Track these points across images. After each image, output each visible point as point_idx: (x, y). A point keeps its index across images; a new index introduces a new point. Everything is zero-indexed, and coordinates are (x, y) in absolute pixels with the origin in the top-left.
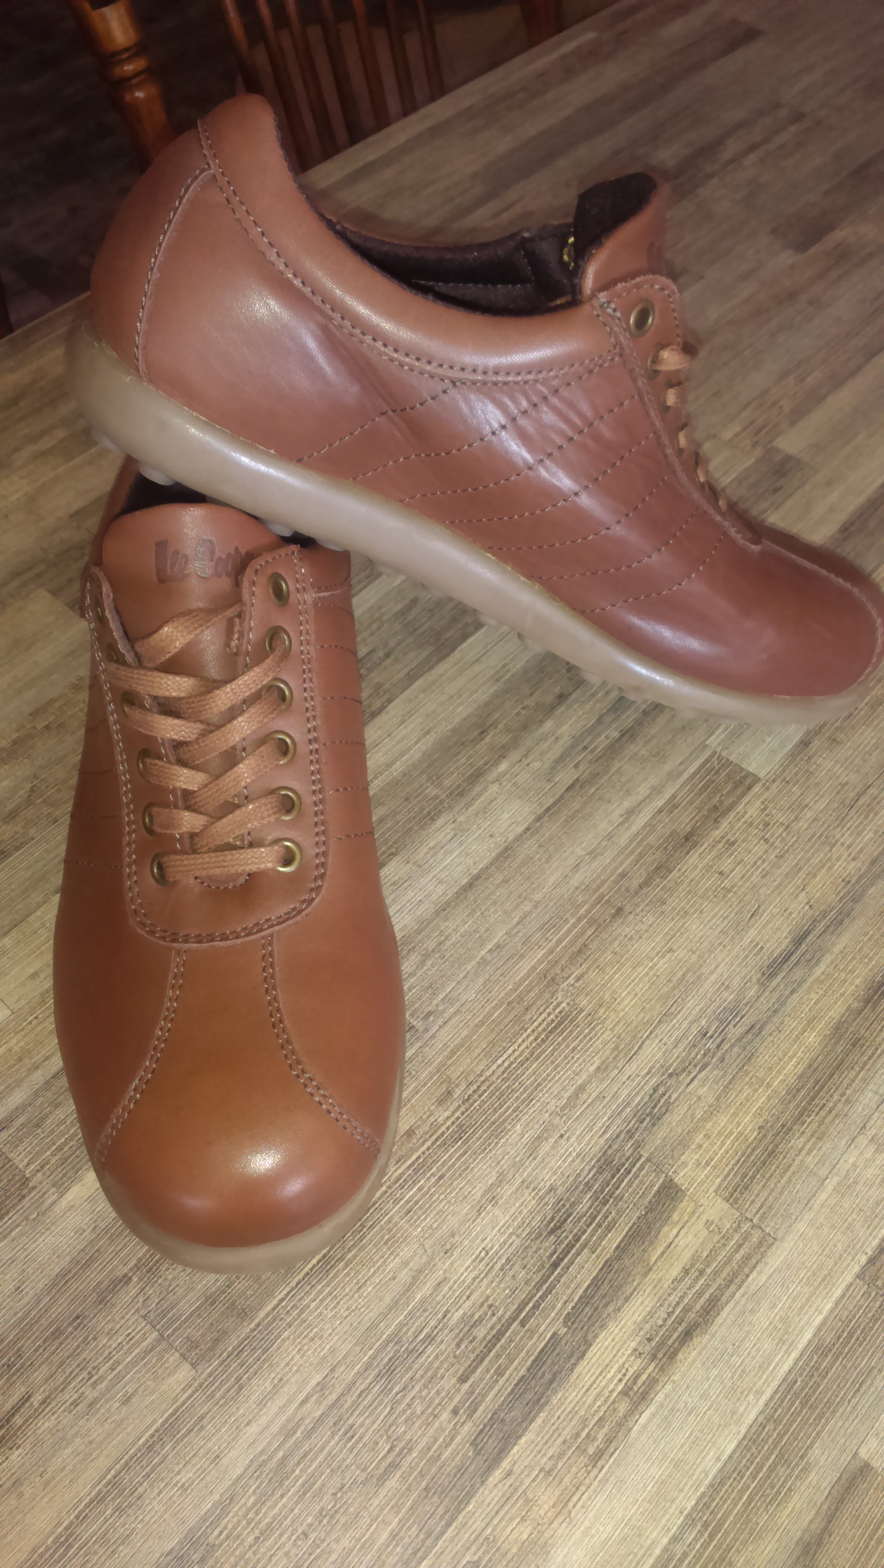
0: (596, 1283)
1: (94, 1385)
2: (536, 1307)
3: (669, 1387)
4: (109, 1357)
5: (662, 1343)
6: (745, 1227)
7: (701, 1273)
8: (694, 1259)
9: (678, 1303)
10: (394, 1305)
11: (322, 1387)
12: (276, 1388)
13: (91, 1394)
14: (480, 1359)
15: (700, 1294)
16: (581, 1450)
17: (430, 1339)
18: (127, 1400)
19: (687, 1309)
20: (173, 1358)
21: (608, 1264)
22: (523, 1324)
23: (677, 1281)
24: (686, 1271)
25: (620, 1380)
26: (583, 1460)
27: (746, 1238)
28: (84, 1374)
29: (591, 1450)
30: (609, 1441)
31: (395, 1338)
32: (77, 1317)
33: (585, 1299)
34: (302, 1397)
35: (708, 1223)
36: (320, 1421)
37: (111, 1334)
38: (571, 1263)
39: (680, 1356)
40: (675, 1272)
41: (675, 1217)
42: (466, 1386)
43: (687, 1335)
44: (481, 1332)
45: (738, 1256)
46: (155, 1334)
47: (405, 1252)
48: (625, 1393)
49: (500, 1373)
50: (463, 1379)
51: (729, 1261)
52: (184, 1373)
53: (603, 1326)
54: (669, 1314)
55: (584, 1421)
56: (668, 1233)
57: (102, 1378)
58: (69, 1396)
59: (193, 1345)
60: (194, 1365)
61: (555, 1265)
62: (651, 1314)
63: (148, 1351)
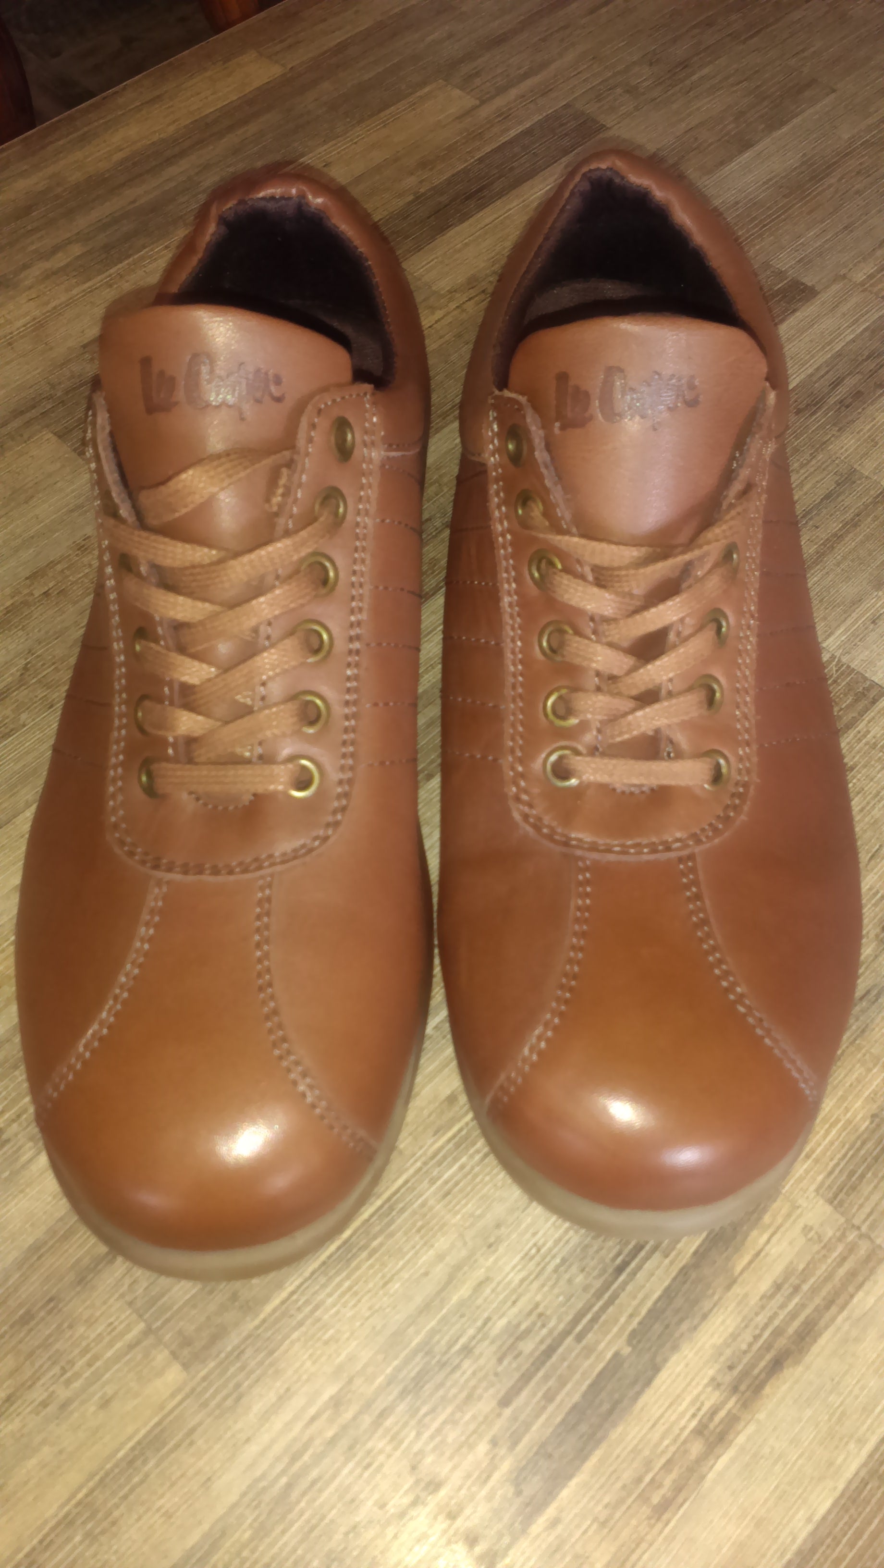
0: (668, 1294)
1: (68, 1382)
2: (595, 1319)
3: (751, 1428)
4: (86, 1350)
5: (745, 1373)
6: (851, 1236)
7: (796, 1289)
8: (788, 1273)
9: (766, 1326)
10: (426, 1308)
11: (337, 1403)
12: (283, 1399)
13: (63, 1394)
14: (526, 1378)
15: (793, 1316)
16: (643, 1498)
17: (467, 1350)
18: (105, 1403)
19: (778, 1332)
20: (161, 1356)
21: (684, 1272)
22: (579, 1338)
23: (767, 1297)
24: (777, 1287)
25: (694, 1415)
26: (646, 1510)
27: (852, 1249)
28: (56, 1370)
29: (656, 1499)
30: (679, 1488)
31: (426, 1348)
32: (51, 1300)
33: (654, 1314)
34: (312, 1411)
35: (807, 1229)
36: (333, 1442)
37: (91, 1322)
38: (639, 1268)
39: (767, 1390)
40: (765, 1286)
41: (767, 1218)
42: (508, 1412)
43: (777, 1365)
44: (528, 1346)
45: (842, 1272)
46: (142, 1326)
47: (442, 1243)
48: (699, 1431)
49: (549, 1397)
50: (505, 1402)
51: (829, 1277)
52: (174, 1375)
53: (675, 1348)
54: (756, 1338)
55: (648, 1464)
56: (758, 1238)
57: (77, 1376)
58: (38, 1394)
59: (187, 1342)
60: (186, 1366)
61: (620, 1270)
62: (734, 1336)
63: (131, 1347)
